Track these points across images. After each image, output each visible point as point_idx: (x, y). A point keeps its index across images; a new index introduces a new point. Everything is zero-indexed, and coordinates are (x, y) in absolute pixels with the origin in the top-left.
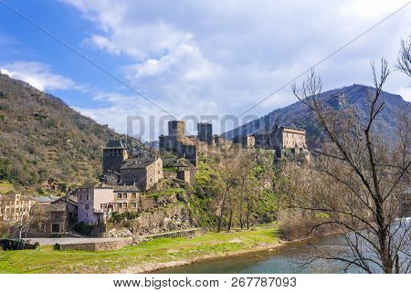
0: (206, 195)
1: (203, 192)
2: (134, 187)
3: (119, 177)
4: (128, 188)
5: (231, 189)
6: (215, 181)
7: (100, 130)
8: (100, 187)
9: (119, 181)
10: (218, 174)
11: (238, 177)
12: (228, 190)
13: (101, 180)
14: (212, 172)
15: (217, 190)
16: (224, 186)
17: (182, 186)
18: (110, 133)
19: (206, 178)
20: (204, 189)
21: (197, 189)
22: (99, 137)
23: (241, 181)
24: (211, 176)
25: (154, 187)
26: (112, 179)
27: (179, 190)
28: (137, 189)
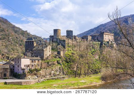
0: (70, 61)
1: (68, 60)
3: (32, 53)
4: (36, 58)
5: (81, 59)
6: (74, 55)
7: (24, 33)
8: (24, 58)
9: (32, 55)
10: (75, 52)
11: (84, 54)
12: (79, 59)
13: (24, 55)
15: (75, 59)
16: (78, 57)
17: (60, 58)
18: (28, 34)
19: (70, 54)
20: (69, 59)
21: (66, 59)
22: (23, 36)
23: (85, 56)
24: (72, 53)
25: (47, 58)
26: (29, 54)
27: (58, 59)
28: (40, 59)
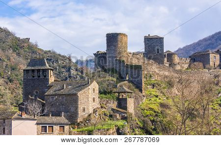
0: (155, 129)
1: (151, 126)
2: (63, 119)
3: (43, 105)
4: (55, 119)
5: (188, 122)
6: (168, 111)
7: (20, 45)
8: (20, 118)
9: (43, 111)
10: (170, 102)
11: (197, 107)
12: (184, 123)
13: (21, 109)
14: (163, 100)
15: (170, 122)
16: (179, 117)
17: (124, 118)
18: (33, 49)
19: (156, 108)
20: (153, 121)
21: (144, 122)
22: (18, 54)
23: (201, 112)
24: (162, 105)
25: (88, 119)
26: (35, 107)
27: (120, 123)
28: (66, 121)
